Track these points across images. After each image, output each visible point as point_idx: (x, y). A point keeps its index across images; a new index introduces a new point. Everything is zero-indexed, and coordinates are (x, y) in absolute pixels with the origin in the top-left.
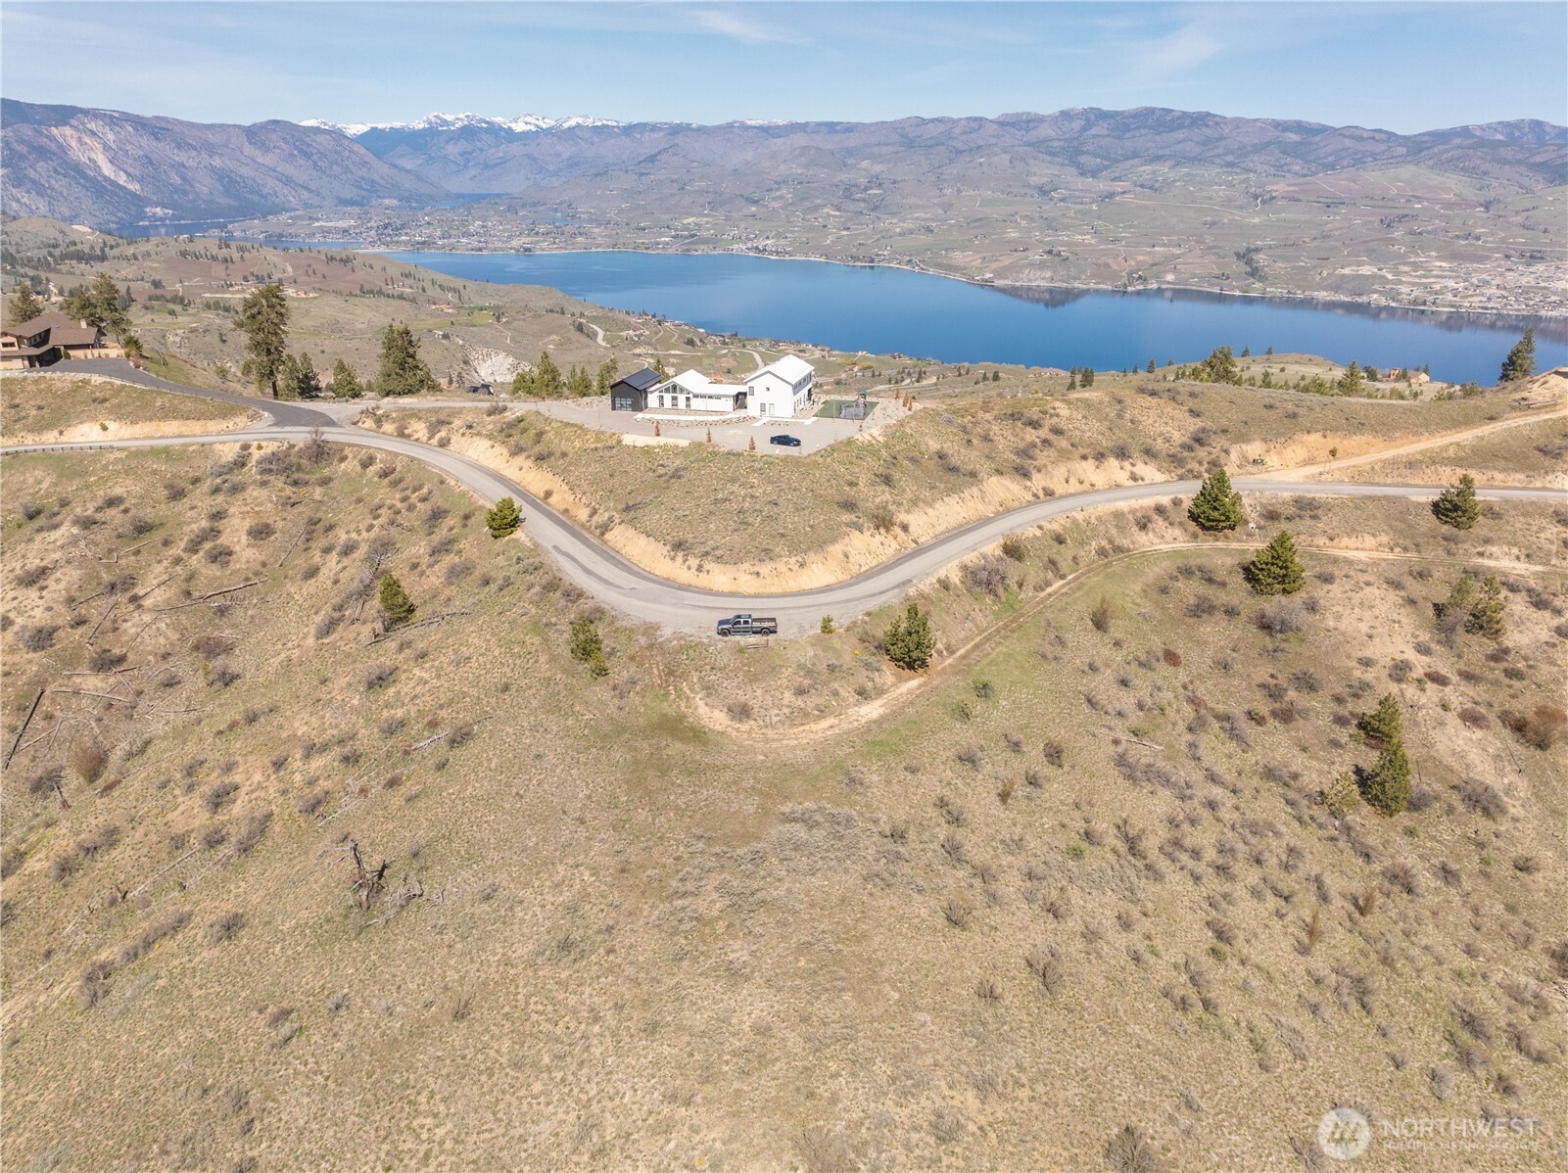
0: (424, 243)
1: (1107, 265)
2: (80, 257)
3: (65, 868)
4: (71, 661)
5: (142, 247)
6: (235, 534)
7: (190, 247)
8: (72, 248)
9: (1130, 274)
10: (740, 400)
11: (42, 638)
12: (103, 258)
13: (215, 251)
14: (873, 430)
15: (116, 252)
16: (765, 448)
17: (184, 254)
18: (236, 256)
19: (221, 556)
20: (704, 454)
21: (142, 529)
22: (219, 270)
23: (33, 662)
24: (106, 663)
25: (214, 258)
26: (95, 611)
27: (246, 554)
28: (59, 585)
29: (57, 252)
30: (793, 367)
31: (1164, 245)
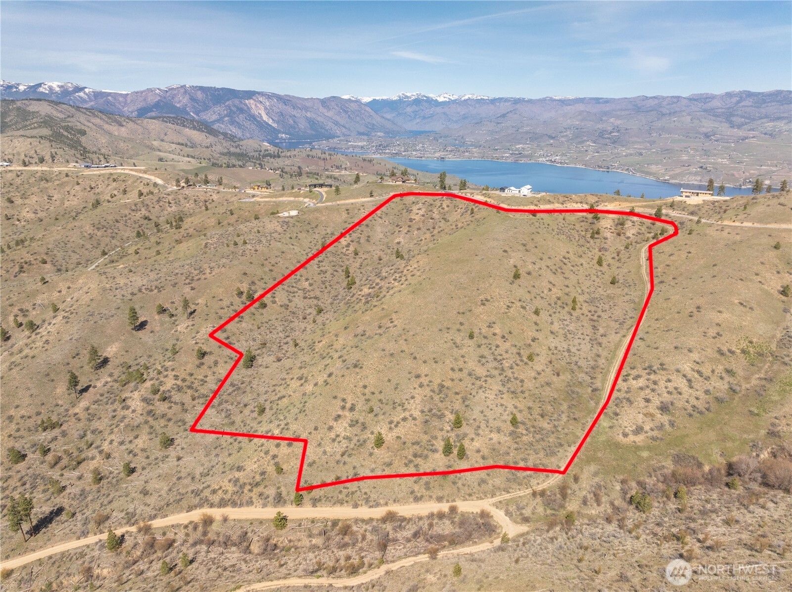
0: (397, 153)
1: (733, 175)
2: (271, 156)
3: (439, 232)
4: (428, 218)
5: (293, 153)
6: (444, 206)
7: (311, 153)
8: (267, 152)
9: (745, 180)
10: (519, 191)
11: (423, 216)
12: (279, 157)
13: (320, 155)
14: (539, 196)
15: (283, 154)
16: (522, 196)
17: (308, 156)
18: (328, 157)
19: (443, 209)
20: (513, 197)
21: (431, 205)
22: (321, 163)
23: (423, 218)
24: (432, 219)
25: (319, 158)
26: (429, 213)
27: (446, 209)
28: (423, 210)
29: (262, 154)
30: (529, 187)
31: (768, 166)
